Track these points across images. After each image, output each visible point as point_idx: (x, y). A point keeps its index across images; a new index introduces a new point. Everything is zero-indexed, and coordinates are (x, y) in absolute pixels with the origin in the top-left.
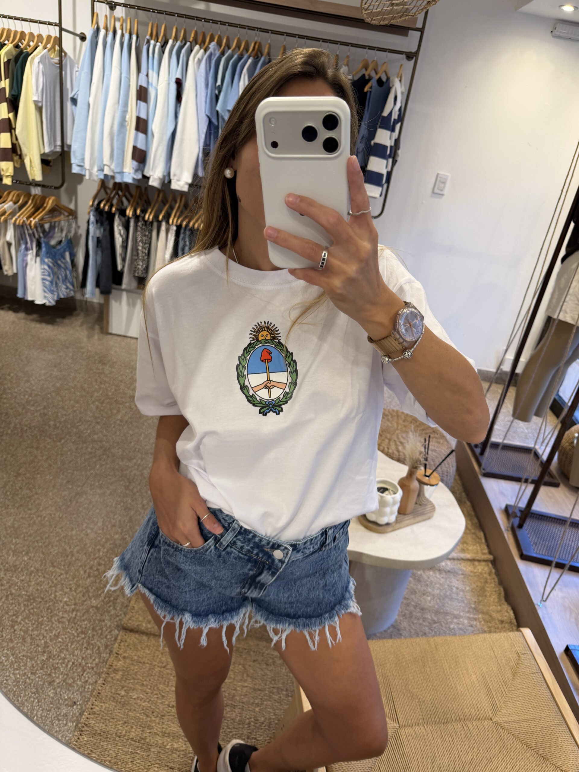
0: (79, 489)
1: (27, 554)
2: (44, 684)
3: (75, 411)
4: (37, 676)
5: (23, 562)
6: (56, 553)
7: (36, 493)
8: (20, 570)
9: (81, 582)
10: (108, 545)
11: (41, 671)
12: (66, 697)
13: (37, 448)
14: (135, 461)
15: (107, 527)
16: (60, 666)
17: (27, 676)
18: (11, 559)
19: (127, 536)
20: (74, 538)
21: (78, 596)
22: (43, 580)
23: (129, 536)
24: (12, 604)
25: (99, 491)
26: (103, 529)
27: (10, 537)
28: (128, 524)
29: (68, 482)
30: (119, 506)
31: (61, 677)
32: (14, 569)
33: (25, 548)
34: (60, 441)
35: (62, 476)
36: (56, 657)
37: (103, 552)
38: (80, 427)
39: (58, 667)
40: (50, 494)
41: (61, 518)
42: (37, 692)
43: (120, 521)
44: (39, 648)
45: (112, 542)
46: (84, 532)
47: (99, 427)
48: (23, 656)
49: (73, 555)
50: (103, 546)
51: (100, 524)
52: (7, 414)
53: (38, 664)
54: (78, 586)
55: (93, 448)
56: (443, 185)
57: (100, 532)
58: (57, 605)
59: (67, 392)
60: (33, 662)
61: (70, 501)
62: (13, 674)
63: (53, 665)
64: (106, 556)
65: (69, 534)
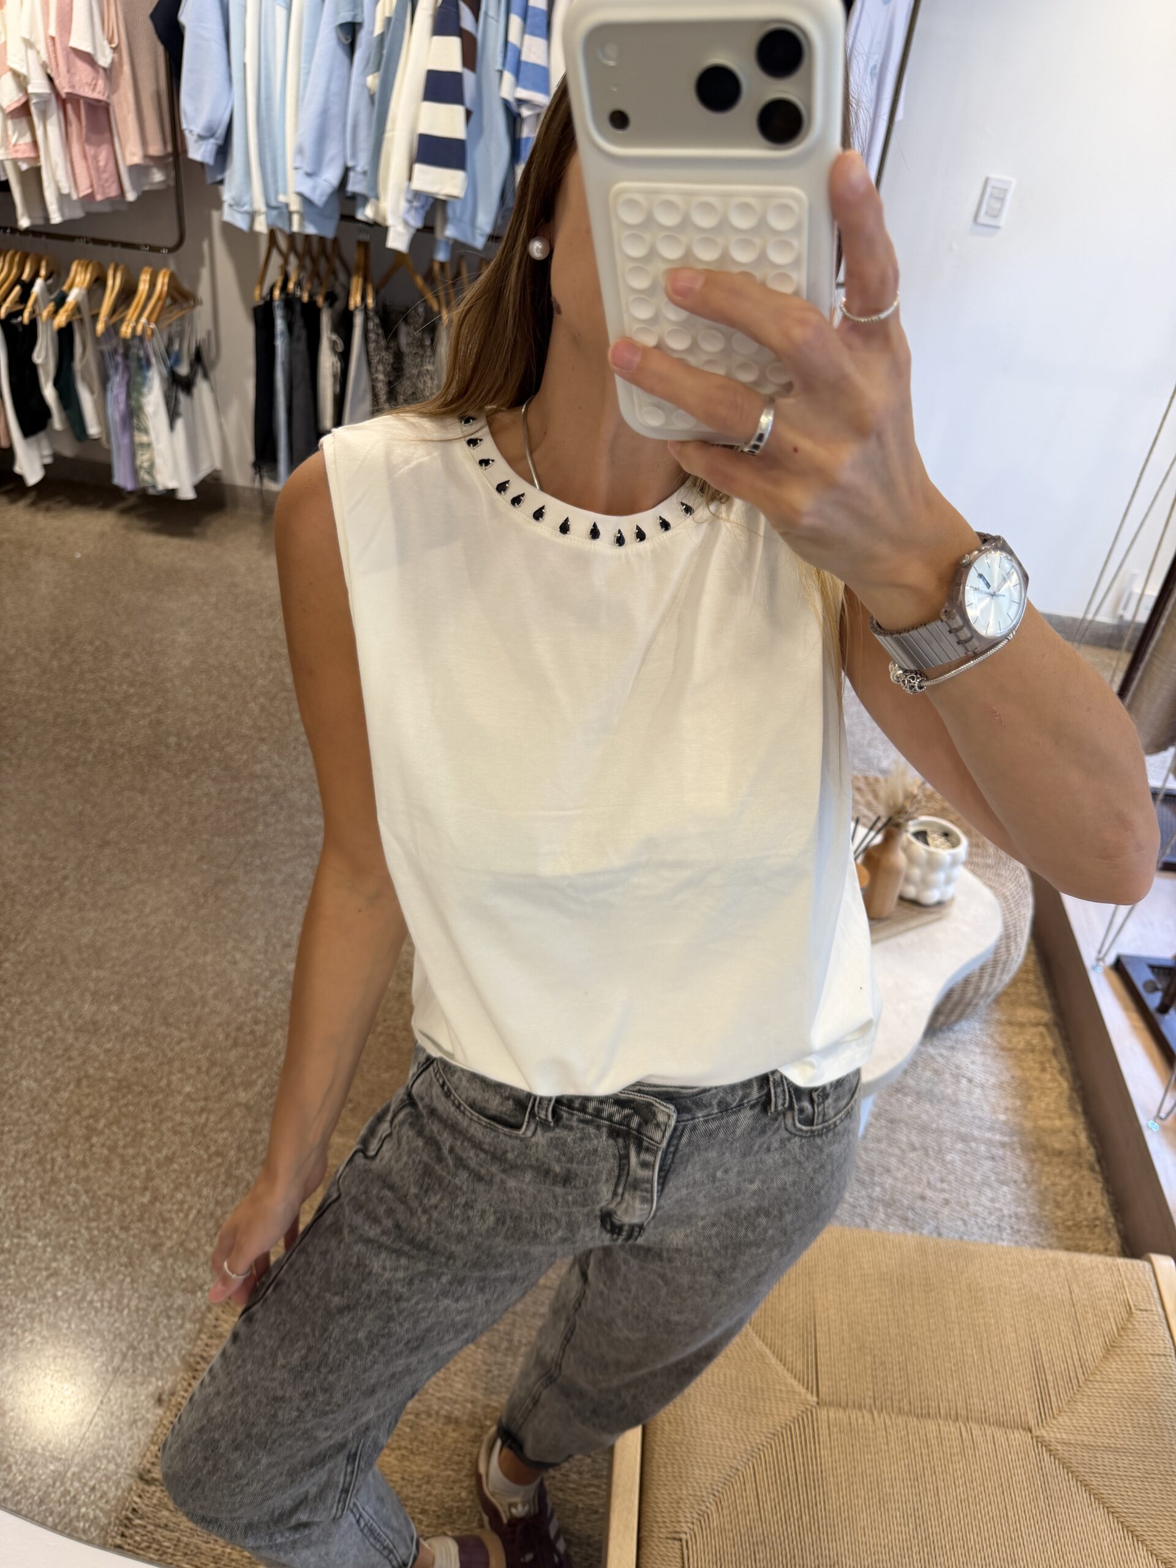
0: (222, 872)
1: (118, 999)
2: (143, 1249)
3: (219, 716)
4: (131, 1233)
5: (110, 1018)
6: (174, 999)
7: (139, 881)
8: (104, 1030)
9: (218, 1056)
11: (139, 1225)
12: (184, 1275)
13: (143, 791)
15: (275, 948)
16: (174, 1216)
17: (113, 1232)
18: (88, 1009)
20: (209, 968)
21: (212, 1083)
22: (146, 1050)
24: (87, 1095)
25: (260, 877)
27: (88, 965)
29: (202, 858)
31: (175, 1236)
32: (93, 1028)
33: (114, 988)
34: (187, 776)
35: (189, 847)
36: (168, 1198)
37: (265, 997)
38: (228, 749)
39: (172, 1219)
40: (166, 882)
42: (130, 1264)
44: (137, 1183)
45: (282, 978)
46: (228, 957)
47: (264, 748)
48: (107, 1195)
49: (205, 1003)
50: (265, 986)
51: (260, 942)
52: (85, 722)
53: (132, 1212)
54: (213, 1063)
55: (252, 790)
56: (997, 205)
57: (260, 957)
58: (170, 1099)
59: (204, 676)
60: (125, 1207)
61: (205, 895)
62: (88, 1228)
63: (161, 1214)
65: (200, 961)
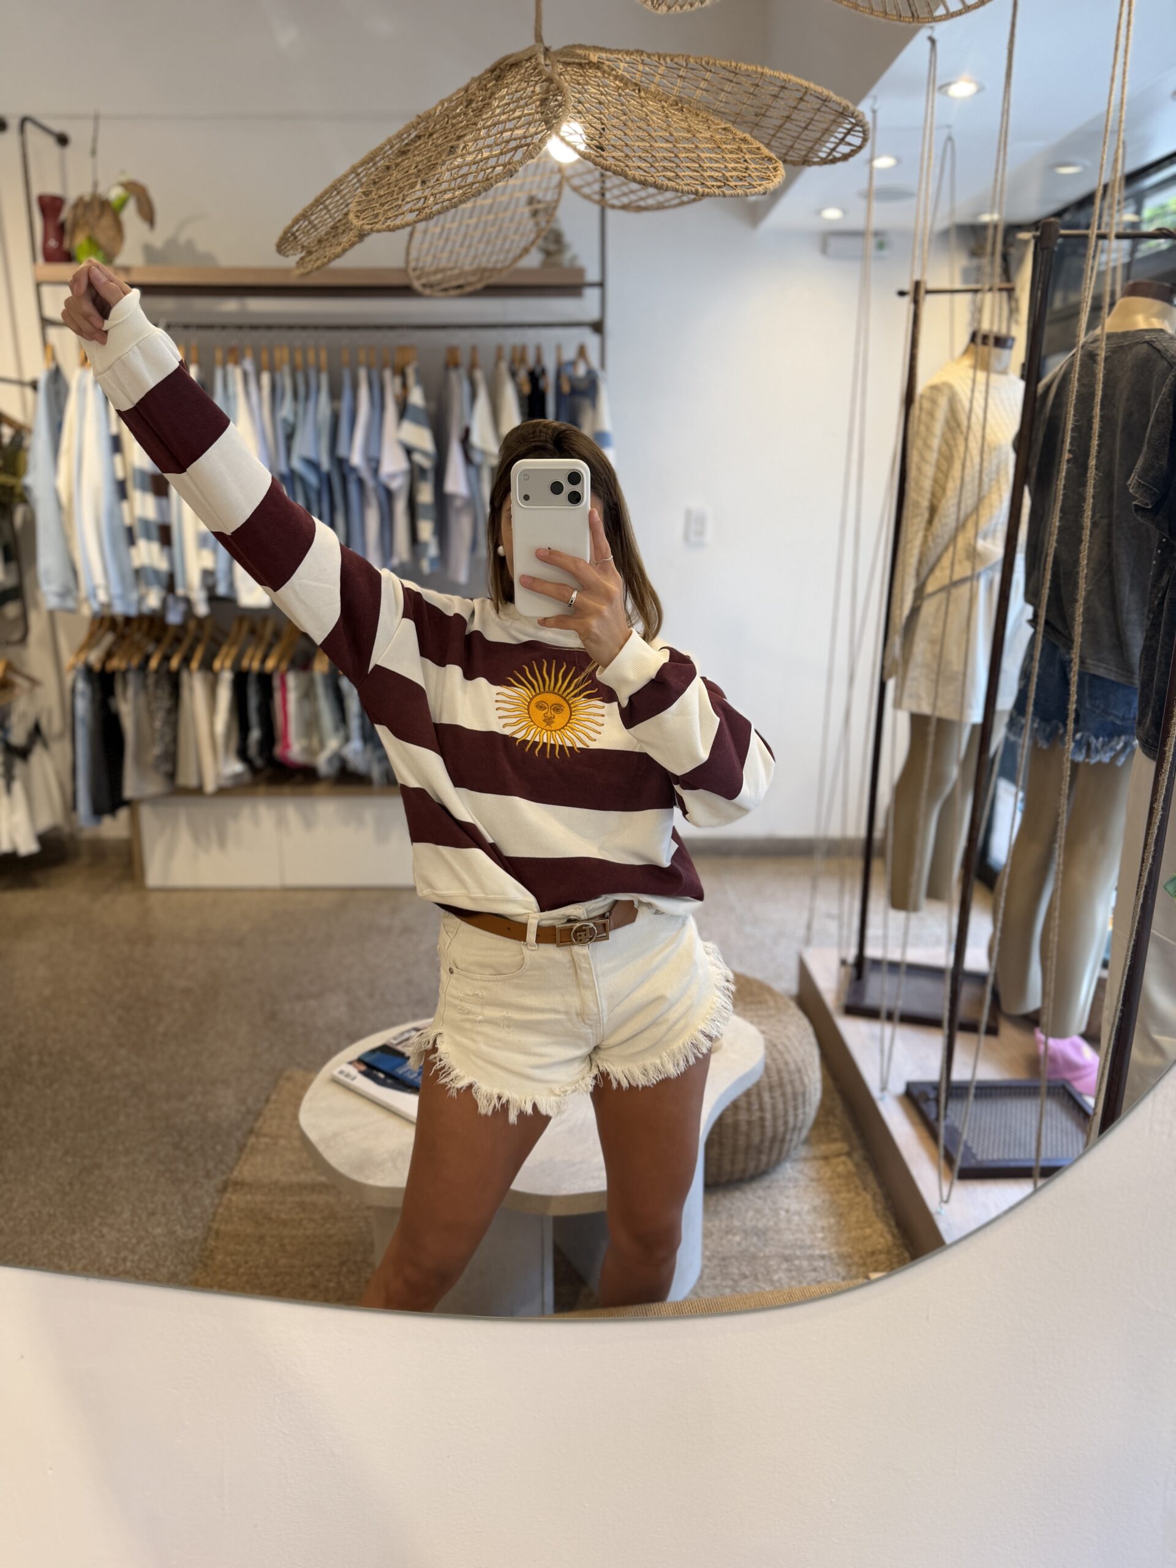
0: (87, 1161)
3: (79, 1032)
10: (142, 1249)
14: (190, 1099)
15: (140, 1218)
19: (178, 1228)
20: (77, 1245)
23: (182, 1226)
25: (124, 1160)
26: (132, 1222)
28: (180, 1208)
29: (66, 1153)
30: (162, 1180)
34: (50, 1086)
35: (54, 1145)
37: (132, 1261)
38: (88, 1058)
40: (32, 1178)
41: (49, 1215)
43: (164, 1205)
45: (147, 1242)
46: (97, 1233)
47: (123, 1052)
50: (133, 1251)
51: (126, 1215)
55: (112, 1088)
56: (701, 527)
57: (128, 1227)
61: (71, 1184)
64: (138, 1267)
65: (68, 1241)
